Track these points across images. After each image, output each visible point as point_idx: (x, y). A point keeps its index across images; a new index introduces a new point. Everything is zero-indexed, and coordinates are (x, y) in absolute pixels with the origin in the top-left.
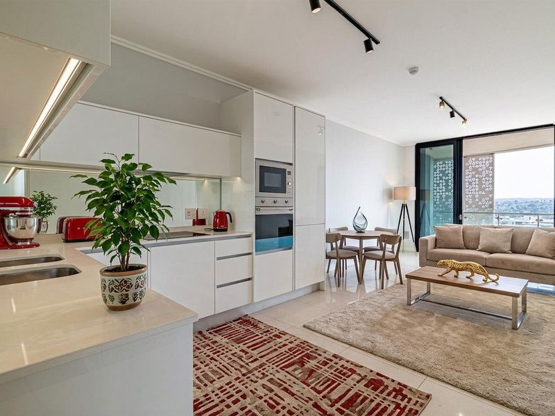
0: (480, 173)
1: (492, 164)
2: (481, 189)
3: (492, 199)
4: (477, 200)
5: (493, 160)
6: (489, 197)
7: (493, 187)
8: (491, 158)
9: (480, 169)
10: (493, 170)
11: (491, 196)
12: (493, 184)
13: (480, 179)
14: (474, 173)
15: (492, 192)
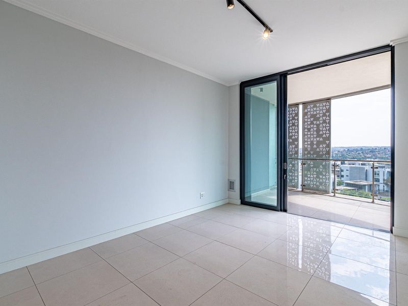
0: (318, 119)
1: (329, 110)
2: (319, 136)
3: (329, 146)
4: (315, 146)
5: (330, 105)
6: (326, 143)
7: (330, 133)
8: (328, 104)
9: (318, 116)
10: (329, 116)
11: (327, 142)
12: (329, 130)
13: (318, 125)
14: (312, 119)
15: (329, 138)
